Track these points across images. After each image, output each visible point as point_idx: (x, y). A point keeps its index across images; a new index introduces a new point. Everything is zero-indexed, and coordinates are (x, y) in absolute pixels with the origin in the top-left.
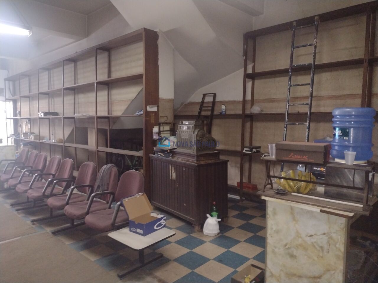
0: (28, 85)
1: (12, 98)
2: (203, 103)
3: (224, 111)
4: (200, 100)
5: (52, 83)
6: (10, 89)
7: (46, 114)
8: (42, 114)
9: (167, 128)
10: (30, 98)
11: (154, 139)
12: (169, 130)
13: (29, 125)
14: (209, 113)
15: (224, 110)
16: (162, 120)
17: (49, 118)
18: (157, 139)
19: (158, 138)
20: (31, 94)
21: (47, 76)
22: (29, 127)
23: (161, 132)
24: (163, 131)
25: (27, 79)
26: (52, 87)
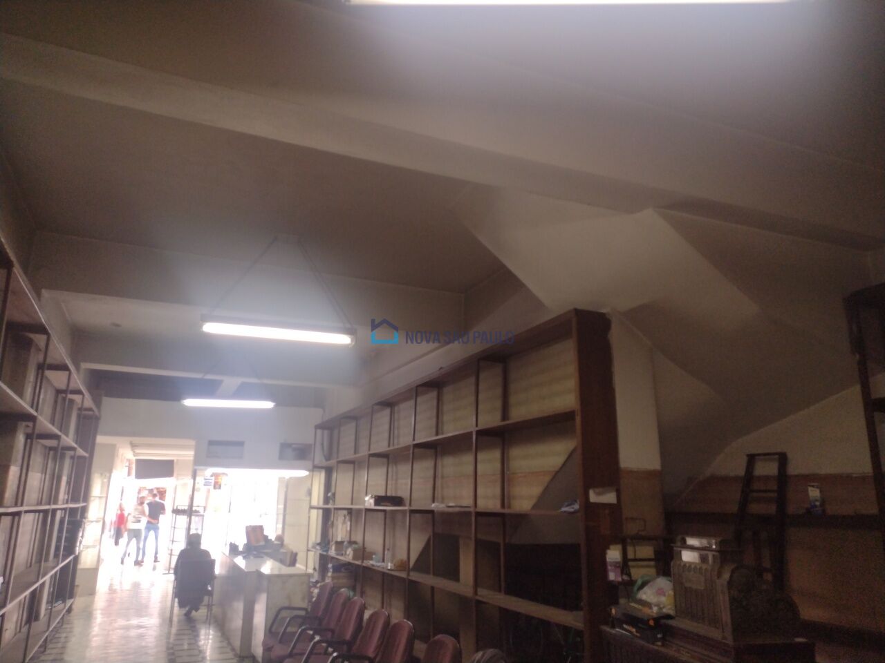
0: (353, 437)
1: (325, 463)
2: (749, 478)
3: (818, 503)
4: (741, 472)
5: (396, 432)
6: (322, 444)
7: (379, 500)
8: (372, 501)
9: (646, 551)
10: (354, 464)
11: (613, 581)
12: (652, 556)
13: (349, 523)
14: (772, 509)
15: (817, 500)
16: (631, 529)
17: (384, 511)
18: (619, 583)
19: (620, 579)
20: (357, 455)
21: (386, 419)
22: (348, 529)
23: (630, 563)
24: (635, 560)
25: (354, 424)
26: (396, 441)
